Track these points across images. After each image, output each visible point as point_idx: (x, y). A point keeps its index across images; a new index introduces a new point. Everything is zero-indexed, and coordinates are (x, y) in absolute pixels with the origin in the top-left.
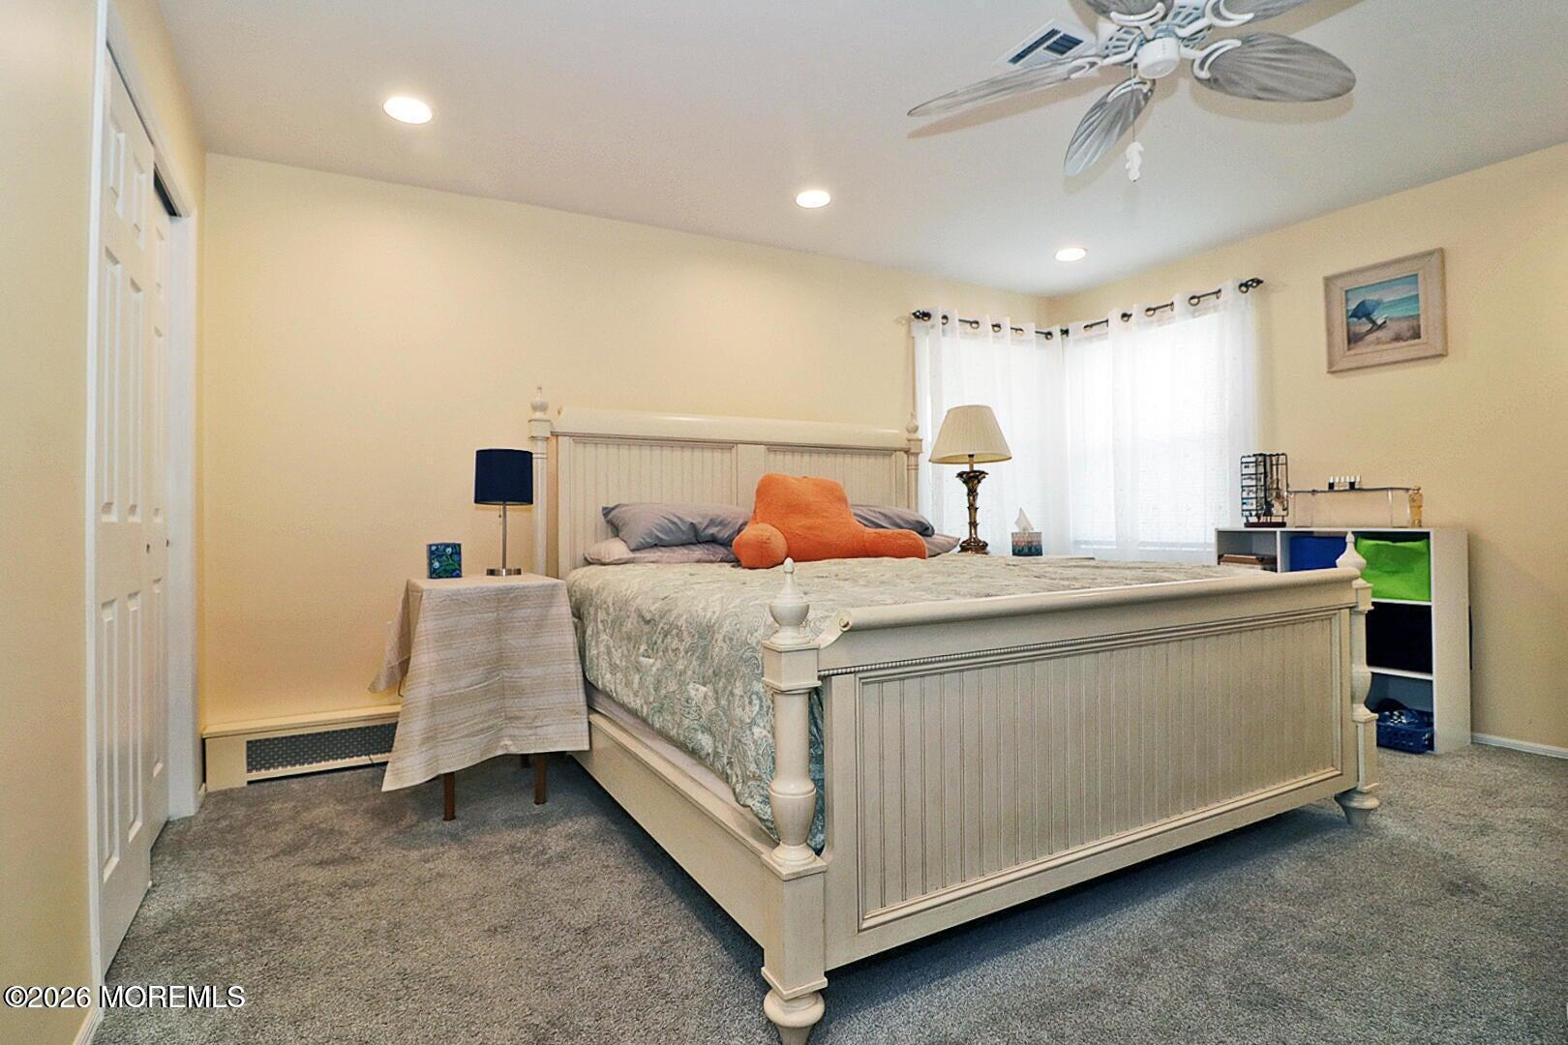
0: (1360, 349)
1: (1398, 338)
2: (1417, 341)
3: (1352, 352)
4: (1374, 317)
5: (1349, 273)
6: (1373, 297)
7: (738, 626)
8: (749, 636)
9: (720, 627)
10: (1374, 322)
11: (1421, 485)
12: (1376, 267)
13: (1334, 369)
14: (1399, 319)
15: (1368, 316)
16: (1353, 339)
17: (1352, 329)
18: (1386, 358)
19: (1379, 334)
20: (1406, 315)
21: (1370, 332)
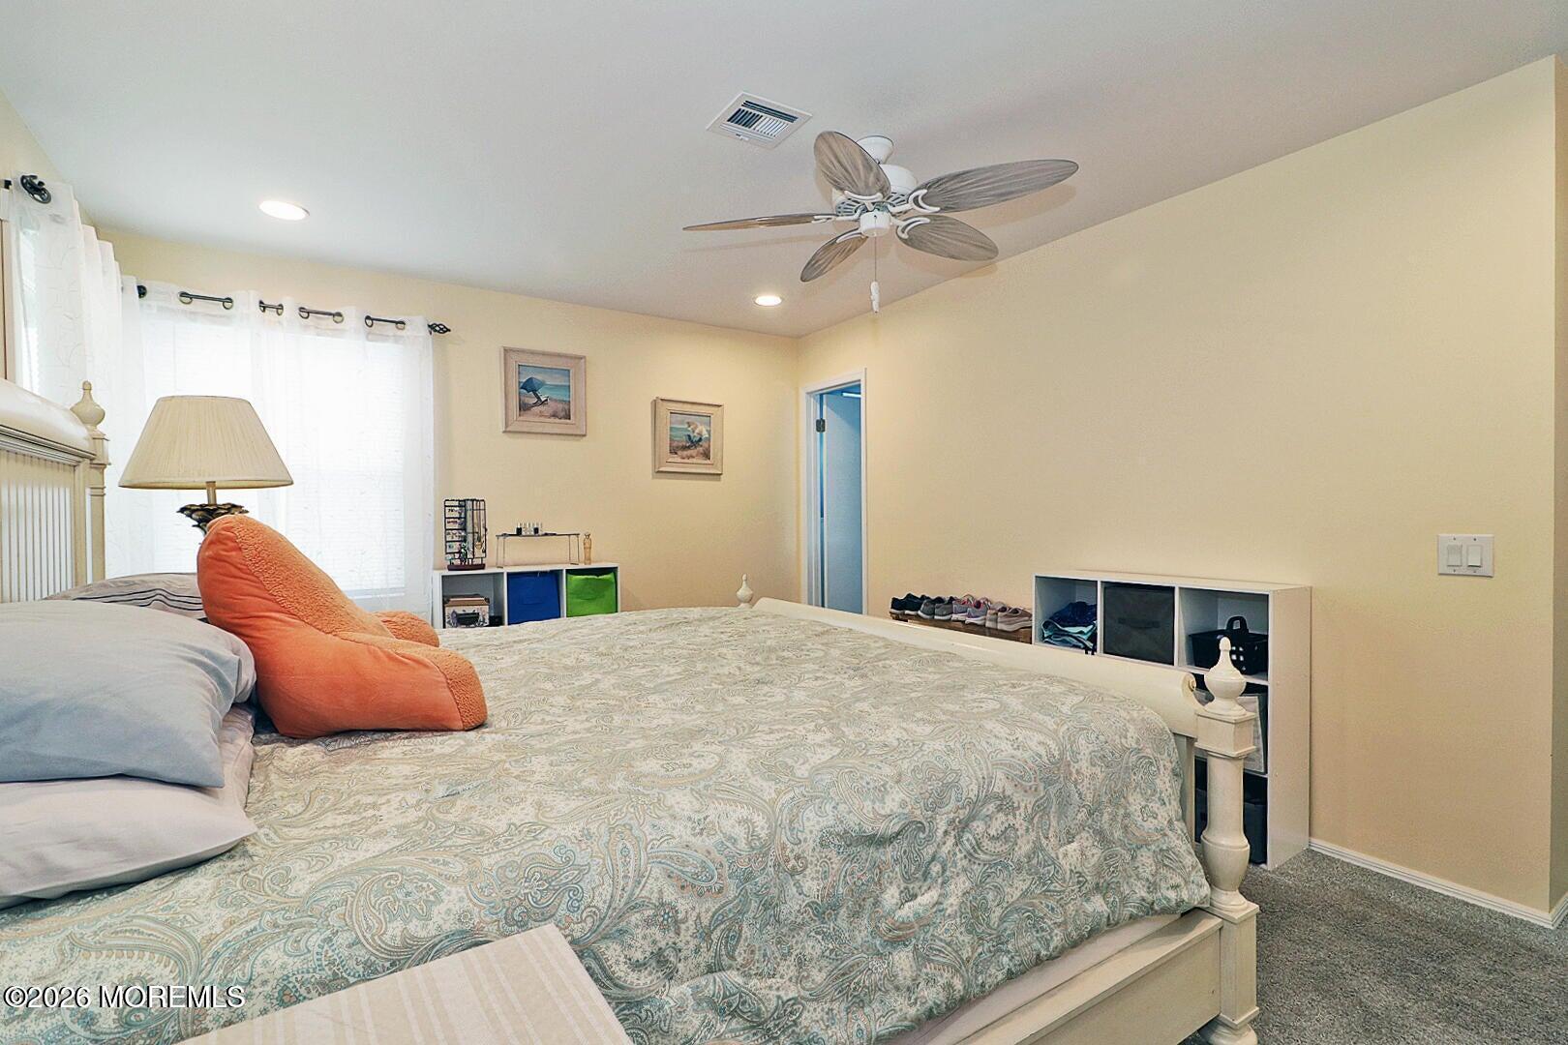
0: (527, 416)
1: (554, 415)
2: (568, 421)
3: (521, 418)
4: (540, 392)
5: (523, 351)
6: (539, 377)
7: (1101, 738)
8: (1123, 740)
9: (1075, 754)
10: (539, 398)
11: (590, 532)
12: (544, 354)
13: (508, 429)
14: (556, 400)
15: (534, 391)
16: (524, 408)
17: (522, 398)
18: (548, 429)
19: (541, 408)
20: (561, 398)
21: (535, 404)
